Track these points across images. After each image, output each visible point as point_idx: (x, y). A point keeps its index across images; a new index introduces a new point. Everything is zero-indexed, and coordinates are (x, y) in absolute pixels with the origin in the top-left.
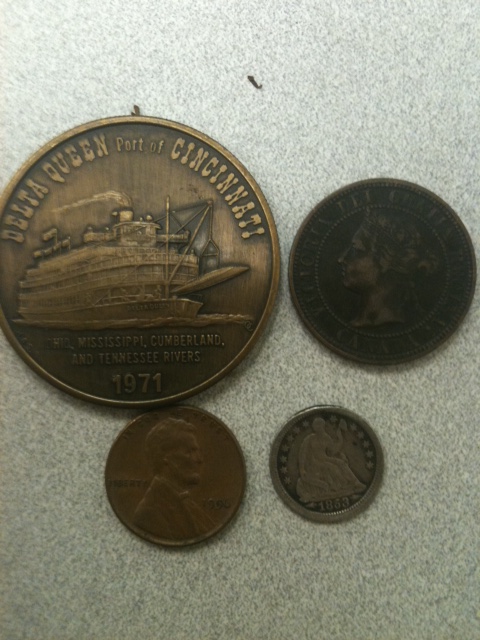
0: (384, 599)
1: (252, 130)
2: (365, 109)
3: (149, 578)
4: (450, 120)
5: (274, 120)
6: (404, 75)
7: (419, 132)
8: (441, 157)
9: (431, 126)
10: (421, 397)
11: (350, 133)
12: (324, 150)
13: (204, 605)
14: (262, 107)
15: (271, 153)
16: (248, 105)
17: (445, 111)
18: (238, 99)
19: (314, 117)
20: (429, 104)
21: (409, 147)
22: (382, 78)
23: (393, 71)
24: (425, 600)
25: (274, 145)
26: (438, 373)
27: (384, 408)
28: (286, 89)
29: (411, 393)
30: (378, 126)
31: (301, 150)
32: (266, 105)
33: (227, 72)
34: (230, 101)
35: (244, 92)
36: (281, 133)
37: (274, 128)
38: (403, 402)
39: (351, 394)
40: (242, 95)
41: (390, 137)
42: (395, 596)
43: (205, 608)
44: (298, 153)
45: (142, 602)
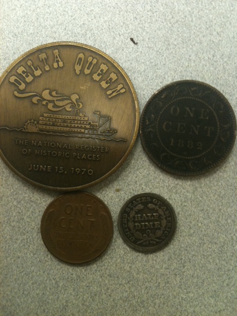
0: (192, 309)
1: (132, 66)
2: (190, 56)
3: (71, 294)
4: (233, 64)
5: (143, 61)
6: (210, 40)
7: (217, 69)
8: (228, 82)
9: (223, 66)
10: (214, 206)
11: (182, 69)
12: (168, 77)
13: (99, 309)
14: (137, 54)
15: (141, 78)
16: (130, 53)
17: (231, 59)
18: (125, 49)
19: (163, 60)
20: (223, 55)
21: (212, 77)
22: (199, 41)
23: (205, 38)
24: (213, 310)
25: (142, 74)
26: (223, 193)
27: (195, 211)
28: (150, 45)
29: (209, 203)
30: (196, 65)
31: (156, 76)
32: (139, 53)
33: (120, 36)
34: (120, 51)
35: (128, 46)
36: (146, 68)
37: (143, 65)
38: (205, 208)
39: (178, 203)
40: (127, 48)
41: (202, 71)
42: (198, 308)
43: (99, 311)
44: (155, 78)
45: (67, 306)
